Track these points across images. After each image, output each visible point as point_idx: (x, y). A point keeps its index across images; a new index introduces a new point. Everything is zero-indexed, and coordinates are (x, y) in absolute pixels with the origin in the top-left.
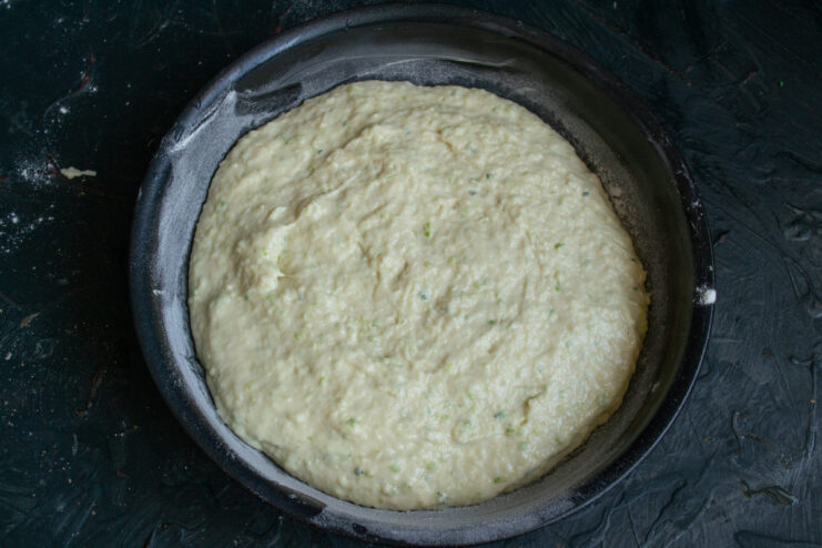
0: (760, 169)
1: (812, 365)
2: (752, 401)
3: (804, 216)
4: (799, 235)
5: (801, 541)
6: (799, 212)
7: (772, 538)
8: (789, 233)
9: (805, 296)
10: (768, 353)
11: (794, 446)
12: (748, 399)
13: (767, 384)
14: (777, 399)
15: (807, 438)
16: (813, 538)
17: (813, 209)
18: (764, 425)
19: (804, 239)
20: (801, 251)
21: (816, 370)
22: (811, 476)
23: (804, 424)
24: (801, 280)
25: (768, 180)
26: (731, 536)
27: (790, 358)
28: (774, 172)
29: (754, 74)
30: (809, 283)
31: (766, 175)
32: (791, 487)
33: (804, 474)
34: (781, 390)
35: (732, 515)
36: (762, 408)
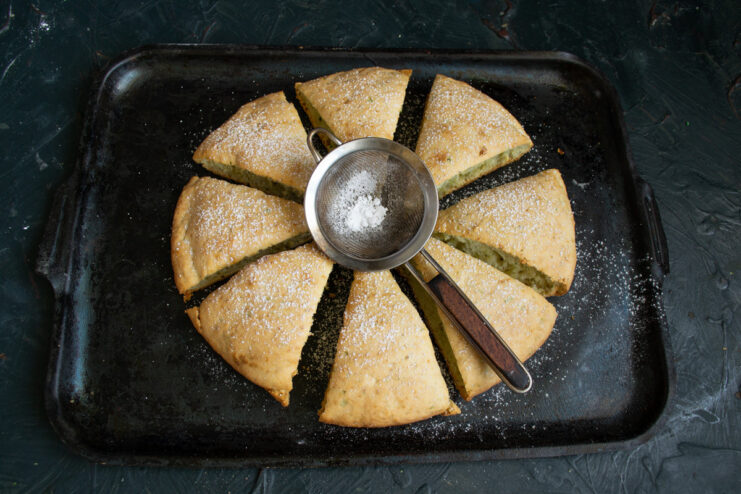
0: (677, 184)
1: (723, 322)
2: (683, 350)
3: (709, 217)
4: (707, 231)
5: (722, 448)
6: (706, 215)
7: (703, 447)
8: (699, 230)
9: (715, 274)
10: (692, 315)
11: (714, 381)
12: (680, 349)
13: (693, 337)
14: (700, 347)
15: (723, 375)
16: (731, 445)
17: (715, 212)
18: (693, 366)
19: (711, 233)
20: (709, 242)
21: (725, 326)
22: (727, 402)
23: (720, 365)
24: (711, 263)
25: (684, 191)
26: (675, 447)
27: (708, 318)
28: (687, 186)
29: (668, 117)
30: (717, 265)
31: (681, 189)
32: (713, 410)
33: (722, 400)
34: (703, 342)
35: (674, 431)
36: (690, 354)
